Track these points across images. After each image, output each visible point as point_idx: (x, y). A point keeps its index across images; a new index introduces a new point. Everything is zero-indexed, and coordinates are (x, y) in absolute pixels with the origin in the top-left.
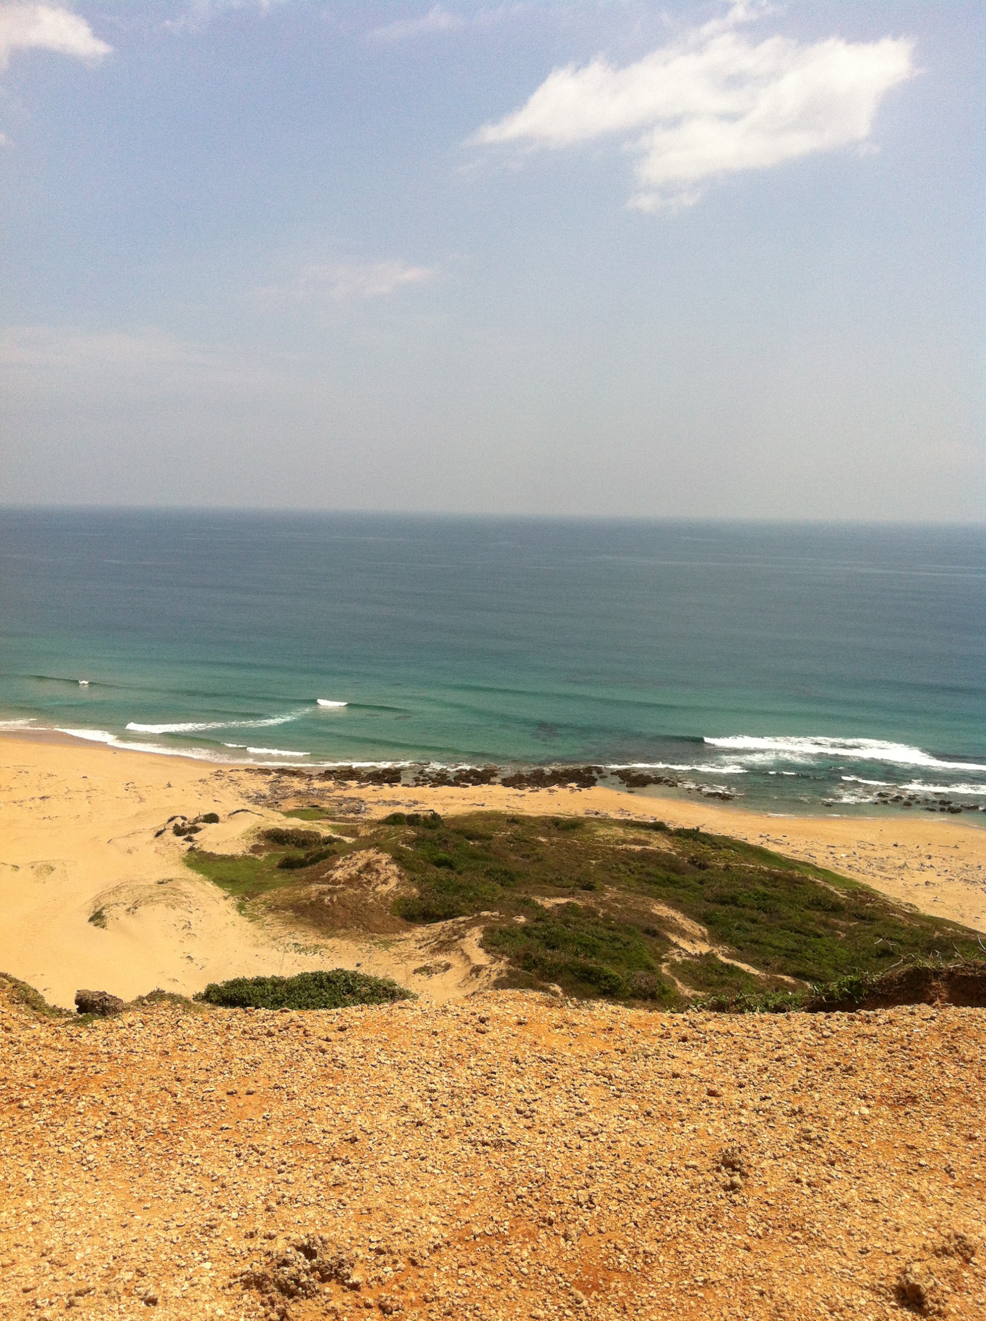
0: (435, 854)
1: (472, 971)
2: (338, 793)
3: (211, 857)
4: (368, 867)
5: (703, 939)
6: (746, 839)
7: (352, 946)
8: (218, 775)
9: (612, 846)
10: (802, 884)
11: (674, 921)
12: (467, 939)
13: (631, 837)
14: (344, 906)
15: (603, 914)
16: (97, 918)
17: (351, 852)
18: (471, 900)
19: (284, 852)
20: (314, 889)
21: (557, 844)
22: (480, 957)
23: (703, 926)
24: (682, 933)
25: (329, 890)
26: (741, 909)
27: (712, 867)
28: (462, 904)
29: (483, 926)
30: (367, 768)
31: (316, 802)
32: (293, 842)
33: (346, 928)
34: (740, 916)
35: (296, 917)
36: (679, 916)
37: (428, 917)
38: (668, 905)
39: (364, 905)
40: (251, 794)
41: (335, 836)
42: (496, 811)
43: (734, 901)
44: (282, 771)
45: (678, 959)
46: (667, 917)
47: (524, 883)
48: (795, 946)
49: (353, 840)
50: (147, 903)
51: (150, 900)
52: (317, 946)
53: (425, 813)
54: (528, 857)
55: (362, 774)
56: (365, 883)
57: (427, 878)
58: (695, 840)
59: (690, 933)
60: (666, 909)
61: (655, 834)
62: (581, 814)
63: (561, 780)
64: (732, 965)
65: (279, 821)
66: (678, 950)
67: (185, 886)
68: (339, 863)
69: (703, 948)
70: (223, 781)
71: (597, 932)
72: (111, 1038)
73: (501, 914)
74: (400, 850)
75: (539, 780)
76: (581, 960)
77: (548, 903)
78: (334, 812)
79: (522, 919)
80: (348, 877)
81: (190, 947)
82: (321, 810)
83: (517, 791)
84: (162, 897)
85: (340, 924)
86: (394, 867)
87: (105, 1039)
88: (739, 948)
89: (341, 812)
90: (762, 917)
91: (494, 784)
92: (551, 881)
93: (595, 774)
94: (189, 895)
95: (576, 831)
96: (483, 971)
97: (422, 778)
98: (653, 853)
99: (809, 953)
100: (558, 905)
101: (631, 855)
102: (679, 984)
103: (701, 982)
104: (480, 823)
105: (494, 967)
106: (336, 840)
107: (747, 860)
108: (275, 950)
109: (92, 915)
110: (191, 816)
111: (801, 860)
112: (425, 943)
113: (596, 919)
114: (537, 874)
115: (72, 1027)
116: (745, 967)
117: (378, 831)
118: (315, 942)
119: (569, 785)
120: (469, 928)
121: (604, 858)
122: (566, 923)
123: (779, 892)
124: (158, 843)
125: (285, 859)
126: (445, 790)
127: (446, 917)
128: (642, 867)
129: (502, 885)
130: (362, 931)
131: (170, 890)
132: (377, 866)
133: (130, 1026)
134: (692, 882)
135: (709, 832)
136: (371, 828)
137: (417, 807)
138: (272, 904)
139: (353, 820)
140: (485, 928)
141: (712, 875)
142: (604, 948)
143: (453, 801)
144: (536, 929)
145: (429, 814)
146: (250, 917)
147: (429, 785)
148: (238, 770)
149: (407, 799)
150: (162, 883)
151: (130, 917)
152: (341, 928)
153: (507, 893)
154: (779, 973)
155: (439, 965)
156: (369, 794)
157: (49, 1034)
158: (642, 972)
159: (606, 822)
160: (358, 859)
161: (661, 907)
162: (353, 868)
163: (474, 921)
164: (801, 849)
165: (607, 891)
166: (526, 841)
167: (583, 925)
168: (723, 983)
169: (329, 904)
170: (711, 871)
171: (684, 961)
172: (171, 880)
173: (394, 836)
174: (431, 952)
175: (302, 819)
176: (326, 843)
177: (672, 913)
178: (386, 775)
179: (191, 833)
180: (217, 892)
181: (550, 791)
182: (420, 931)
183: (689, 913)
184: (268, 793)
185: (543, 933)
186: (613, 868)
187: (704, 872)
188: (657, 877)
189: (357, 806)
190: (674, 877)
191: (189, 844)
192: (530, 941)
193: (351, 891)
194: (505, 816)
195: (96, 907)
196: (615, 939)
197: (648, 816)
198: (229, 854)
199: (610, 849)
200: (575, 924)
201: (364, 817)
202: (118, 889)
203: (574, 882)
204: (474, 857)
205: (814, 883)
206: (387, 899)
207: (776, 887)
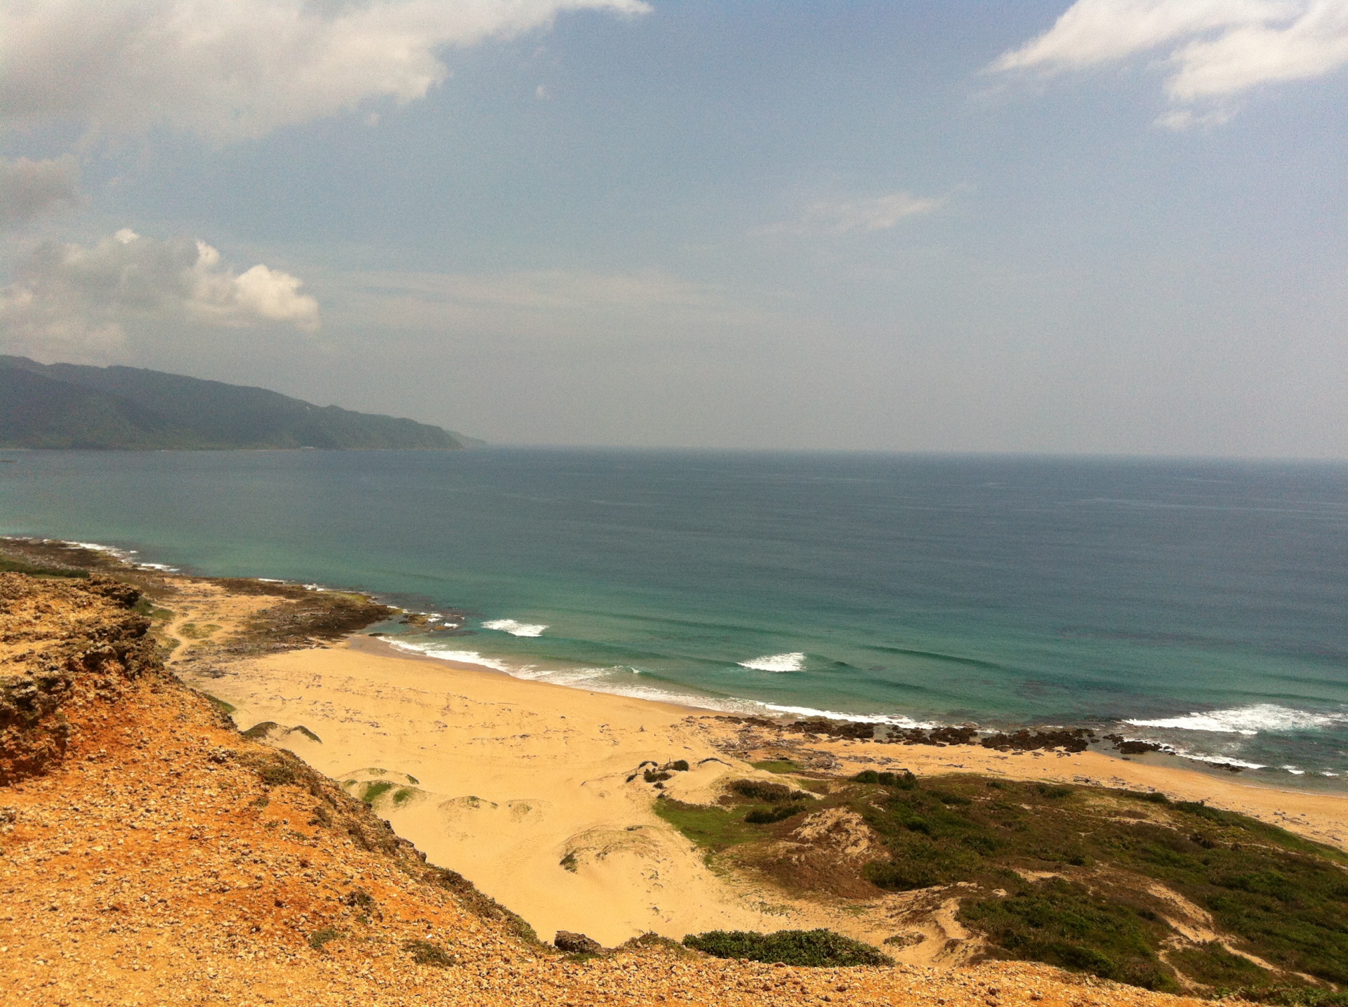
0: (909, 817)
1: (947, 945)
2: (807, 746)
3: (679, 806)
4: (838, 827)
5: (1207, 926)
6: (1258, 816)
7: (819, 909)
8: (689, 721)
9: (1104, 818)
10: (1325, 870)
11: (1173, 904)
12: (942, 911)
13: (1126, 808)
14: (812, 867)
15: (1093, 892)
16: (568, 861)
17: (820, 810)
18: (947, 868)
19: (753, 805)
20: (781, 846)
21: (1042, 812)
22: (956, 931)
23: (1207, 911)
24: (1183, 918)
25: (797, 848)
26: (1251, 894)
27: (1218, 846)
28: (937, 872)
29: (960, 898)
30: (838, 721)
31: (786, 754)
32: (761, 796)
33: (814, 891)
34: (1249, 903)
35: (763, 875)
36: (1179, 899)
37: (900, 884)
38: (1166, 886)
39: (833, 867)
40: (721, 743)
41: (805, 792)
42: (975, 774)
43: (1243, 885)
44: (752, 720)
45: (1178, 947)
46: (1165, 899)
47: (1005, 853)
48: (1317, 940)
49: (823, 797)
50: (617, 848)
51: (619, 847)
52: (783, 907)
53: (899, 772)
54: (1010, 825)
55: (833, 726)
56: (834, 843)
57: (900, 842)
58: (1198, 815)
59: (1192, 919)
60: (1164, 890)
61: (1153, 806)
62: (1070, 781)
63: (1047, 743)
64: (1241, 957)
65: (747, 772)
66: (1178, 937)
67: (654, 835)
68: (808, 820)
69: (1208, 936)
70: (694, 728)
71: (1085, 911)
72: (607, 978)
73: (979, 886)
74: (873, 811)
75: (1022, 742)
76: (1067, 940)
77: (1032, 877)
78: (803, 766)
79: (1002, 893)
80: (817, 836)
81: (657, 898)
82: (790, 763)
83: (999, 753)
84: (631, 844)
85: (807, 886)
86: (864, 828)
87: (600, 979)
88: (1248, 938)
89: (810, 766)
90: (1277, 904)
91: (973, 744)
92: (1035, 853)
93: (1085, 737)
94: (657, 843)
95: (1064, 799)
96: (959, 946)
97: (895, 734)
98: (1150, 827)
99: (1334, 950)
100: (1042, 879)
101: (1124, 828)
102: (1179, 975)
103: (1204, 974)
104: (958, 786)
105: (971, 942)
106: (804, 795)
107: (1258, 840)
108: (740, 908)
109: (563, 858)
110: (662, 762)
111: (1323, 842)
112: (896, 911)
113: (1085, 897)
114: (1020, 844)
115: (568, 964)
116: (1256, 960)
117: (848, 789)
118: (781, 902)
119: (1056, 748)
120: (945, 899)
121: (1095, 830)
122: (1052, 899)
123: (1297, 878)
124: (628, 789)
125: (754, 813)
126: (920, 748)
127: (919, 885)
128: (1138, 842)
129: (982, 854)
130: (830, 894)
131: (639, 837)
132: (847, 826)
133: (625, 967)
134: (1195, 861)
135: (1216, 806)
136: (842, 784)
137: (890, 765)
138: (738, 859)
139: (823, 775)
140: (962, 899)
141: (1218, 855)
142: (1094, 929)
143: (930, 760)
144: (1017, 904)
145: (903, 773)
146: (717, 871)
147: (903, 742)
148: (709, 717)
149: (880, 756)
150: (632, 829)
151: (600, 862)
152: (808, 889)
153: (987, 864)
154: (1297, 971)
155: (911, 937)
156: (840, 749)
157: (546, 969)
158: (1136, 959)
159: (1097, 791)
160: (827, 817)
161: (1159, 888)
162: (822, 827)
163: (949, 892)
164: (1323, 830)
165: (1098, 866)
166: (1008, 808)
167: (1070, 903)
168: (1230, 977)
169: (797, 863)
170: (1218, 851)
171: (1185, 949)
172: (641, 827)
173: (866, 795)
174: (903, 922)
175: (771, 772)
176: (794, 799)
177: (1171, 895)
178: (858, 729)
179: (661, 779)
180: (686, 843)
181: (1036, 754)
182: (892, 899)
183: (1191, 896)
184: (737, 742)
185: (1026, 909)
186: (1105, 841)
187: (1209, 851)
188: (1155, 853)
189: (827, 761)
190: (1174, 855)
191: (659, 791)
192: (1011, 917)
193: (820, 851)
194: (985, 779)
195: (567, 850)
196: (1106, 920)
197: (1146, 786)
198: (698, 804)
199: (1101, 820)
200: (1062, 901)
201: (834, 773)
202: (589, 832)
203: (1061, 855)
204: (951, 822)
205: (1338, 870)
206: (857, 862)
207: (1294, 872)
